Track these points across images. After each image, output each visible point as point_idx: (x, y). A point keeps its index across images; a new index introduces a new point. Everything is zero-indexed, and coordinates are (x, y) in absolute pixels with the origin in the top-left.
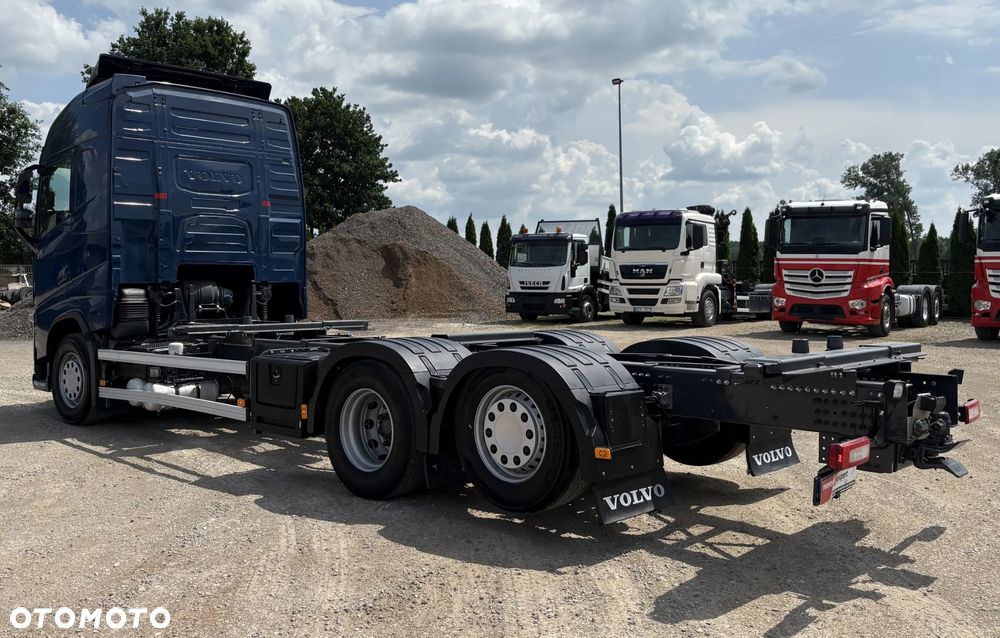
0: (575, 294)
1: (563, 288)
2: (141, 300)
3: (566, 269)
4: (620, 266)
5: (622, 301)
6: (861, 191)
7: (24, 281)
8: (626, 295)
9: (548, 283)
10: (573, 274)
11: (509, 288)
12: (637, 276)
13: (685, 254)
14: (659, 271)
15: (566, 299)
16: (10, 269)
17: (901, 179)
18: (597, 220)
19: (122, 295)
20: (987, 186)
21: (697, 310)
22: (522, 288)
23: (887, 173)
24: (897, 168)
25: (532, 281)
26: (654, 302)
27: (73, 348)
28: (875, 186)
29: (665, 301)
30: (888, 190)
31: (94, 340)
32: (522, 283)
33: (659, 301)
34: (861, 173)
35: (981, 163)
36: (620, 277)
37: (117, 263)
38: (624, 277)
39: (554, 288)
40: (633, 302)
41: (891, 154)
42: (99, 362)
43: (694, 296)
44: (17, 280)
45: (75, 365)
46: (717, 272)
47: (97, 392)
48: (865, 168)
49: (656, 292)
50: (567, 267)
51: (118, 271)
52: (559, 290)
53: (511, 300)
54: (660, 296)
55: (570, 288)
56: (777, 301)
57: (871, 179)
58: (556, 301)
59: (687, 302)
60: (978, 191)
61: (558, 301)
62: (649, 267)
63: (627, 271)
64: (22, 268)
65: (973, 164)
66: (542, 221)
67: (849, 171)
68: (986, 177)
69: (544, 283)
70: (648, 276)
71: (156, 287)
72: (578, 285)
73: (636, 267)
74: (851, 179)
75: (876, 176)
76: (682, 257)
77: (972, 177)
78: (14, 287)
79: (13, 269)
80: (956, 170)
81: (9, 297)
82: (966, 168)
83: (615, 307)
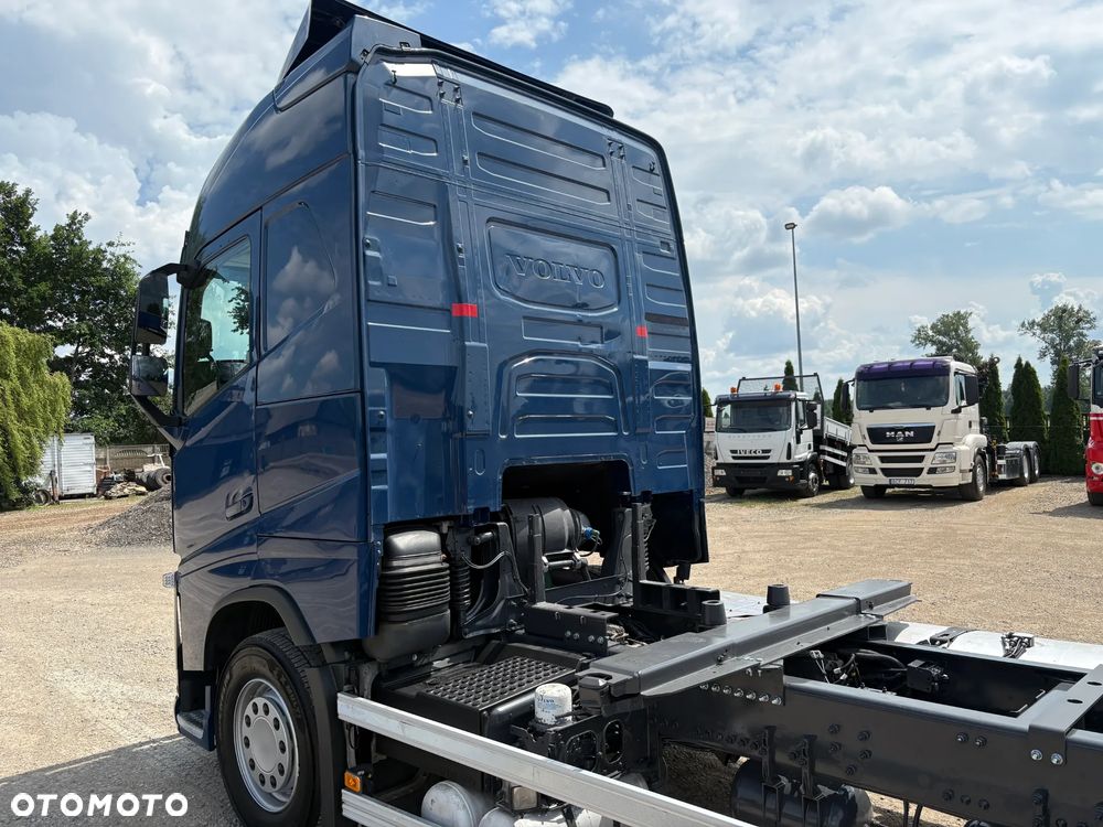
0: (801, 464)
1: (789, 456)
2: (435, 562)
3: (790, 434)
4: (868, 429)
5: (873, 471)
6: (932, 349)
7: (159, 462)
8: (878, 465)
9: (769, 451)
10: (798, 441)
11: (717, 459)
12: (893, 441)
13: (957, 411)
14: (924, 434)
15: (794, 470)
16: (145, 450)
17: (970, 336)
18: (816, 375)
19: (390, 552)
20: (1053, 339)
21: (970, 481)
22: (734, 458)
23: (956, 331)
24: (965, 326)
25: (748, 449)
26: (918, 472)
27: (265, 670)
28: (943, 344)
29: (932, 471)
30: (957, 347)
31: (323, 665)
32: (733, 452)
33: (925, 471)
34: (930, 333)
35: (1047, 318)
36: (868, 442)
37: (380, 473)
38: (874, 441)
39: (778, 457)
40: (886, 472)
41: (959, 313)
42: (338, 726)
43: (967, 463)
44: (153, 460)
45: (274, 713)
46: (981, 432)
47: (339, 802)
48: (934, 327)
49: (921, 459)
50: (792, 432)
51: (384, 492)
52: (784, 460)
53: (721, 472)
54: (926, 465)
55: (797, 457)
56: (1097, 468)
57: (941, 338)
58: (779, 474)
59: (961, 471)
60: (1044, 345)
61: (783, 473)
62: (909, 429)
63: (877, 435)
64: (157, 448)
65: (1038, 319)
66: (744, 379)
67: (919, 330)
68: (1052, 331)
69: (764, 451)
70: (907, 441)
71: (461, 523)
72: (803, 453)
73: (891, 429)
74: (921, 338)
75: (944, 334)
76: (953, 415)
77: (1038, 332)
78: (149, 468)
79: (149, 449)
80: (1023, 325)
81: (145, 480)
82: (1033, 324)
83: (859, 479)
